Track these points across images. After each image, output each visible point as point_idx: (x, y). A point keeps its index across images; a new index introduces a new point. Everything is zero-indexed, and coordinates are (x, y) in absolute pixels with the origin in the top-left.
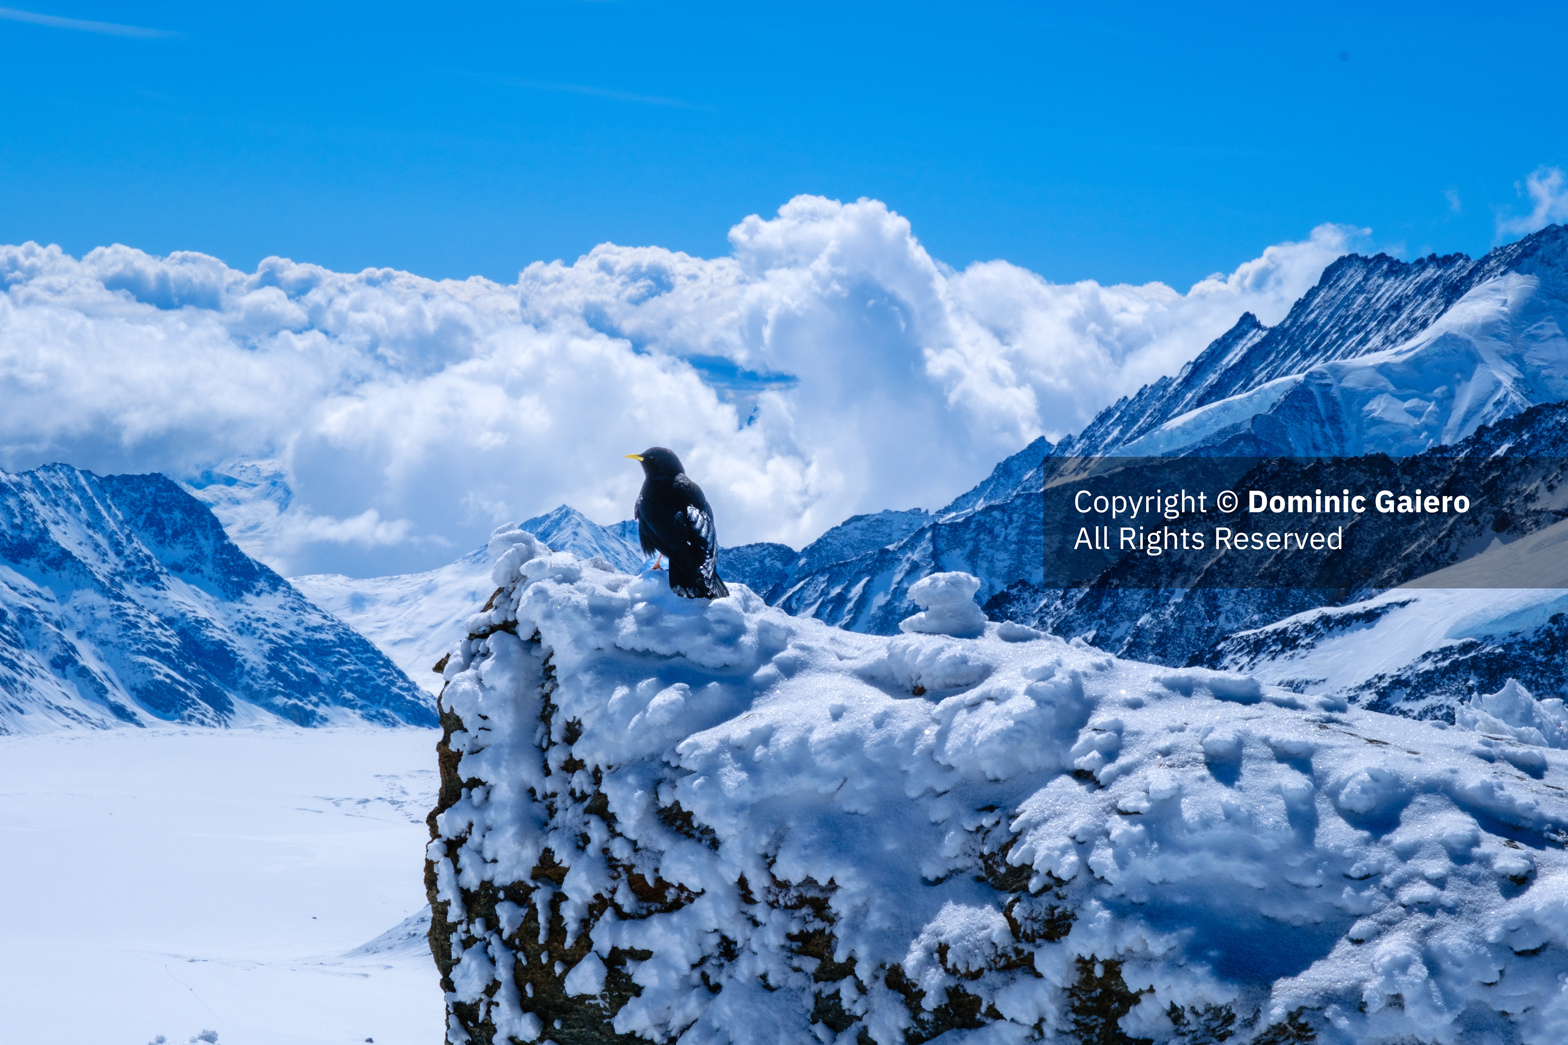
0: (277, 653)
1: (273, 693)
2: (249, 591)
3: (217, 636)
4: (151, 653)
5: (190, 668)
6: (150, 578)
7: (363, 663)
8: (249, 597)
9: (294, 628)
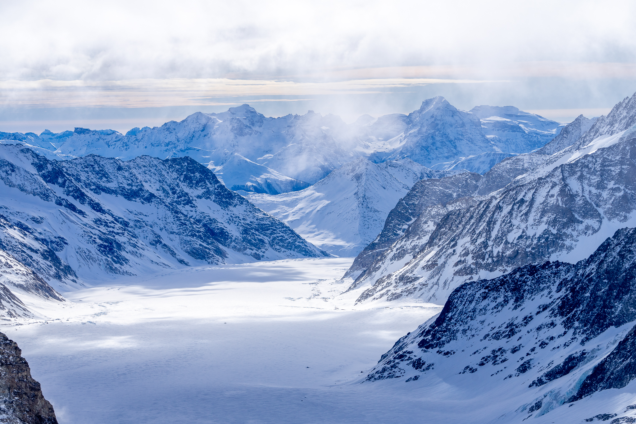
0: (245, 231)
1: (245, 249)
2: (231, 205)
3: (220, 225)
4: (193, 236)
5: (210, 241)
6: (189, 202)
7: (282, 233)
8: (231, 208)
9: (252, 220)
